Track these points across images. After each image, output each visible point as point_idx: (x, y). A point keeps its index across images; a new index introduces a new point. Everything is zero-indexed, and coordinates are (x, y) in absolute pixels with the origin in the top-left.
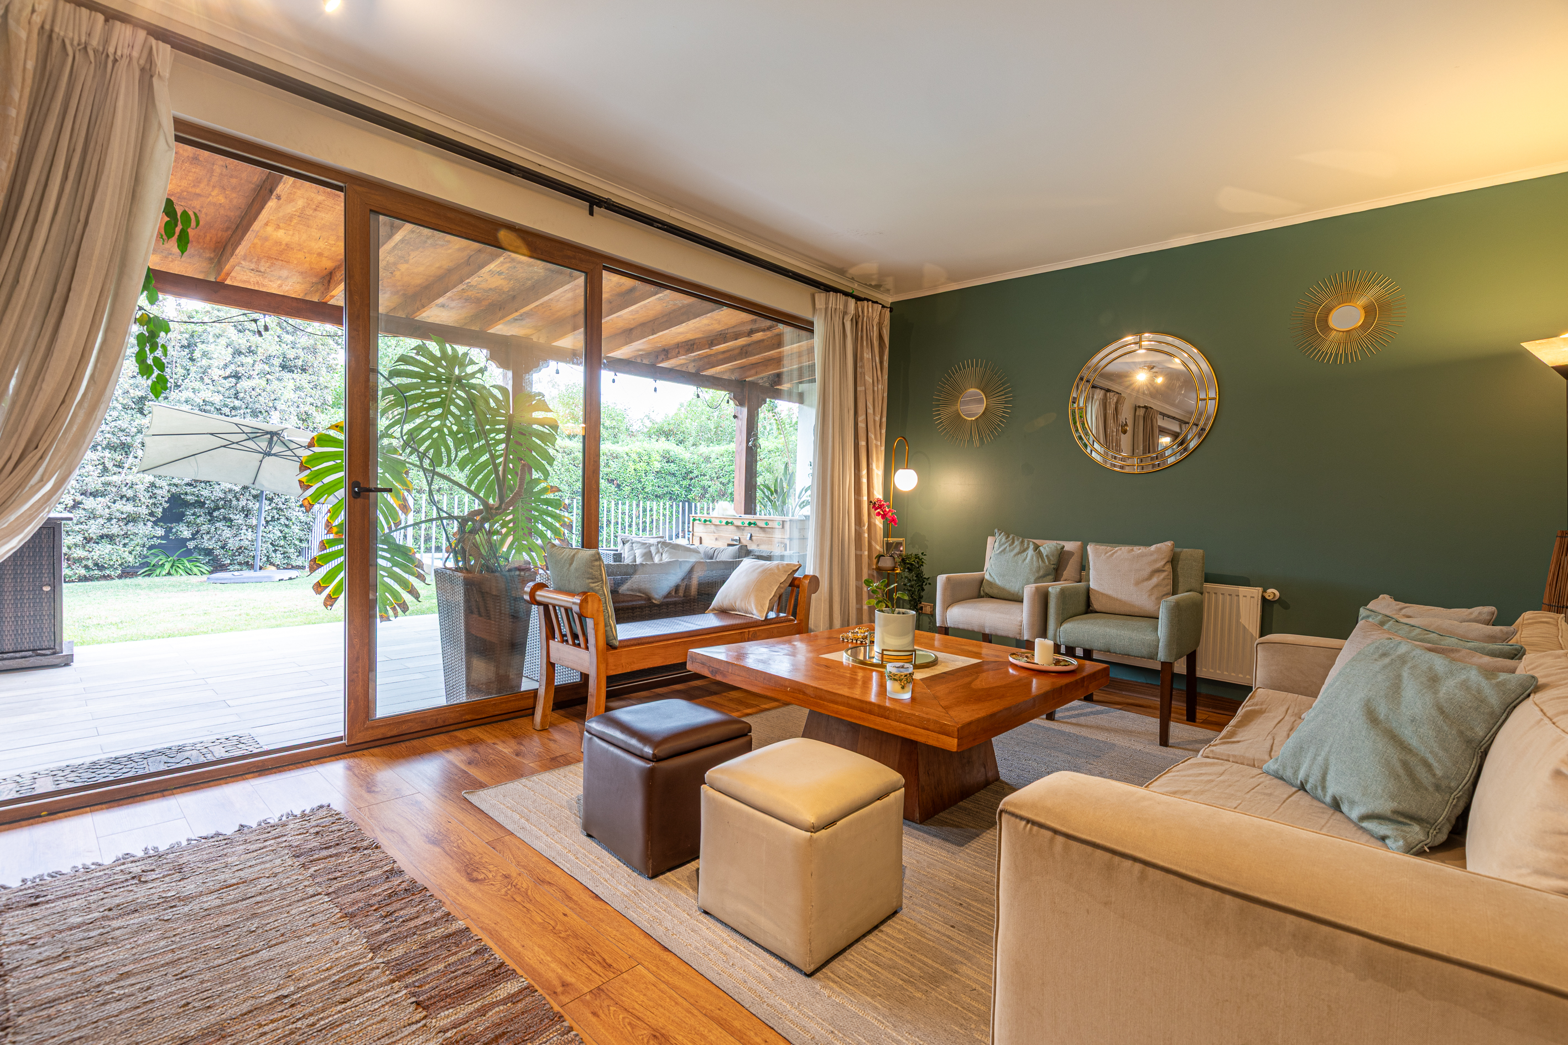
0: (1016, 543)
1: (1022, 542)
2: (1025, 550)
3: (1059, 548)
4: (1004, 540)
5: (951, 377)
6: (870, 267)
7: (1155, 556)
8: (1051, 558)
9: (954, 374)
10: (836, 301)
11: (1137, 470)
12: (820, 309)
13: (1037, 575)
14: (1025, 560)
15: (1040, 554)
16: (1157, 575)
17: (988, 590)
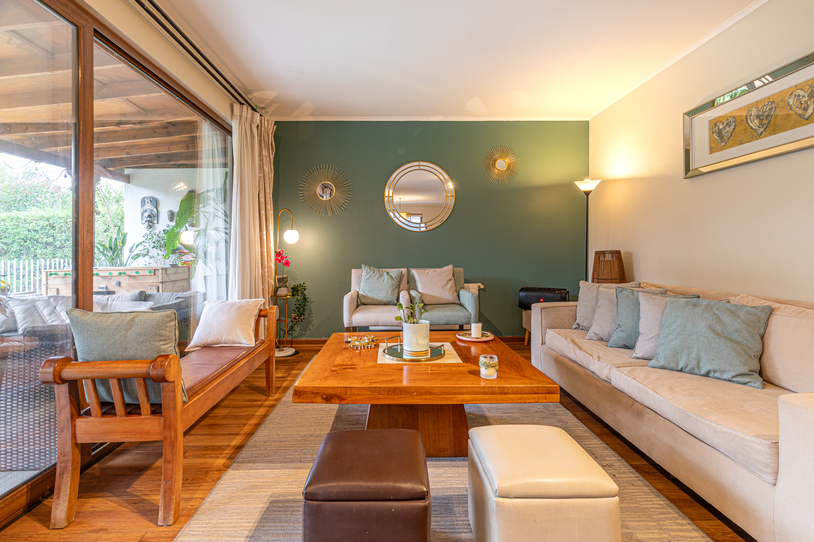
0: (376, 272)
1: (379, 271)
2: (382, 275)
3: (400, 272)
4: (368, 270)
5: (311, 173)
6: (270, 94)
7: (447, 273)
8: (397, 278)
9: (313, 172)
10: (247, 111)
11: (424, 229)
12: (237, 115)
13: (392, 289)
14: (384, 281)
15: (391, 277)
16: (449, 282)
17: (363, 301)
